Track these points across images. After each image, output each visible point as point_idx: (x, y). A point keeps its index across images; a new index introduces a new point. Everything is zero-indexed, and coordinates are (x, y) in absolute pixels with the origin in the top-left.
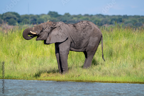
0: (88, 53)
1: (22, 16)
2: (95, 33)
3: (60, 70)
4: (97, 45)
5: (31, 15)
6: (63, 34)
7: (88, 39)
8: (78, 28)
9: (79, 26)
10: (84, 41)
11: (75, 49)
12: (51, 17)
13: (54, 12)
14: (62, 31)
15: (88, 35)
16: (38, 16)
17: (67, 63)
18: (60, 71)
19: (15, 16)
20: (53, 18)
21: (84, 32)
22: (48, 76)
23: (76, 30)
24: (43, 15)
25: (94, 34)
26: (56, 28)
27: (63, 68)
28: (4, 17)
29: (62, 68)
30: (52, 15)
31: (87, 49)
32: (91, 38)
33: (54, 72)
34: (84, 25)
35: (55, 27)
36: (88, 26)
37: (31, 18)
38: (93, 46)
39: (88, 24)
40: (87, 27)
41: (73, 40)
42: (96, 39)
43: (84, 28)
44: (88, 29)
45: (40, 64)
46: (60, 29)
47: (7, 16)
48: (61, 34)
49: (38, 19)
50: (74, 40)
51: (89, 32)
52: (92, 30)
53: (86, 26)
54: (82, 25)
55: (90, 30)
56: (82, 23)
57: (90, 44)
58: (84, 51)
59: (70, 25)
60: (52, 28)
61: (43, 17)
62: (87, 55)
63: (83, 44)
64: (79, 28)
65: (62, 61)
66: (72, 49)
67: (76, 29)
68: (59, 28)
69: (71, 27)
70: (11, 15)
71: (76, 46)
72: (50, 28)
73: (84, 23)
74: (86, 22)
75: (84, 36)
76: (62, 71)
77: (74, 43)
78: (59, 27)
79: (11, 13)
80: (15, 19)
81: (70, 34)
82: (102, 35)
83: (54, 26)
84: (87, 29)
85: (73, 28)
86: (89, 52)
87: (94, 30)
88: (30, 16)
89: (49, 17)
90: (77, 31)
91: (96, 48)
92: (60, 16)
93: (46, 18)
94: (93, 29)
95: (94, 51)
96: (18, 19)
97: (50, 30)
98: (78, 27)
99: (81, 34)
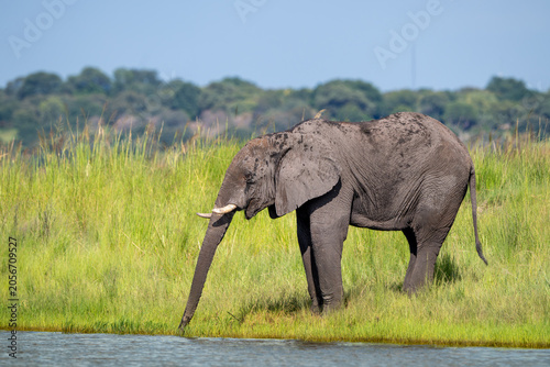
0: (420, 235)
1: (390, 93)
2: (446, 160)
3: (315, 299)
4: (453, 206)
5: (422, 91)
6: (323, 161)
7: (418, 183)
8: (377, 139)
9: (384, 129)
10: (404, 191)
12: (500, 99)
13: (511, 81)
15: (416, 167)
16: (451, 96)
18: (316, 303)
19: (361, 95)
20: (509, 104)
21: (402, 155)
22: (271, 320)
23: (371, 147)
24: (467, 90)
25: (441, 162)
26: (291, 151)
27: (324, 291)
28: (321, 99)
30: (503, 90)
31: (417, 219)
32: (429, 178)
34: (403, 127)
35: (285, 147)
36: (417, 132)
37: (424, 102)
38: (438, 208)
39: (417, 127)
40: (415, 135)
41: (360, 184)
42: (449, 182)
43: (401, 141)
44: (417, 146)
46: (305, 150)
47: (333, 95)
49: (449, 105)
51: (422, 156)
52: (433, 148)
53: (411, 131)
54: (395, 126)
55: (425, 149)
56: (395, 123)
57: (429, 203)
58: (404, 226)
60: (274, 155)
61: (468, 100)
62: (416, 244)
63: (397, 199)
64: (383, 137)
65: (319, 265)
66: (360, 218)
67: (371, 141)
68: (302, 145)
69: (353, 134)
70: (348, 90)
71: (372, 206)
72: (268, 159)
73: (402, 119)
74: (411, 118)
75: (400, 169)
77: (367, 197)
78: (299, 143)
79: (348, 83)
80: (362, 106)
81: (350, 163)
83: (281, 147)
84: (412, 143)
85: (359, 137)
86: (421, 230)
87: (440, 149)
88: (421, 97)
89: (493, 99)
90: (373, 151)
91: (448, 218)
92: (532, 94)
93: (480, 104)
94: (436, 143)
95: (440, 228)
96: (372, 105)
98: (380, 132)
99: (390, 162)
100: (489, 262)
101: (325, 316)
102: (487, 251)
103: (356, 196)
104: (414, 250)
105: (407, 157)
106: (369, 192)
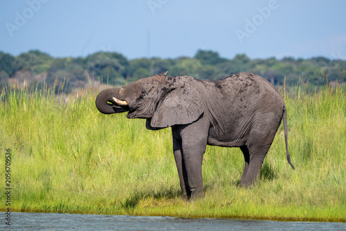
0: (252, 150)
1: (134, 60)
2: (268, 103)
3: (185, 190)
4: (272, 131)
5: (154, 59)
6: (192, 104)
7: (251, 117)
8: (226, 91)
9: (230, 85)
10: (242, 122)
11: (221, 141)
12: (203, 64)
13: (210, 52)
14: (189, 97)
15: (250, 108)
16: (172, 62)
17: (201, 176)
18: (185, 193)
19: (116, 61)
20: (209, 67)
21: (241, 100)
22: (156, 204)
23: (222, 96)
24: (183, 58)
25: (265, 104)
26: (174, 91)
27: (191, 186)
28: (92, 64)
29: (189, 186)
30: (205, 58)
31: (250, 140)
32: (258, 114)
33: (170, 195)
34: (242, 82)
35: (172, 87)
36: (251, 85)
37: (155, 66)
38: (264, 133)
39: (250, 82)
40: (249, 87)
41: (214, 119)
42: (270, 117)
43: (241, 91)
44: (250, 94)
45: (140, 177)
46: (184, 93)
47: (98, 62)
48: (188, 106)
49: (171, 68)
50: (216, 119)
51: (254, 100)
52: (261, 95)
53: (247, 85)
54: (236, 82)
55: (256, 95)
56: (237, 80)
57: (256, 129)
58: (241, 144)
59: (207, 83)
60: (164, 89)
61: (183, 65)
62: (249, 156)
63: (238, 128)
64: (229, 90)
65: (188, 169)
66: (213, 140)
67: (222, 92)
68: (183, 89)
69: (211, 88)
70: (107, 59)
71: (221, 133)
72: (160, 90)
73: (241, 77)
74: (246, 76)
75: (240, 109)
76: (189, 193)
77: (218, 127)
78: (182, 87)
79: (107, 54)
80: (117, 69)
81: (209, 105)
82: (284, 107)
83: (170, 86)
84: (247, 92)
85: (214, 90)
86: (252, 147)
87: (265, 96)
88: (153, 63)
89: (198, 64)
90: (223, 98)
91: (269, 139)
92: (224, 61)
93: (191, 67)
94: (263, 92)
95: (264, 145)
96: (122, 68)
97: (159, 95)
98: (227, 87)
99: (234, 105)
100: (295, 166)
101: (192, 202)
102: (293, 160)
103: (211, 126)
104: (247, 159)
105: (244, 102)
106: (220, 124)
